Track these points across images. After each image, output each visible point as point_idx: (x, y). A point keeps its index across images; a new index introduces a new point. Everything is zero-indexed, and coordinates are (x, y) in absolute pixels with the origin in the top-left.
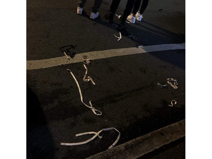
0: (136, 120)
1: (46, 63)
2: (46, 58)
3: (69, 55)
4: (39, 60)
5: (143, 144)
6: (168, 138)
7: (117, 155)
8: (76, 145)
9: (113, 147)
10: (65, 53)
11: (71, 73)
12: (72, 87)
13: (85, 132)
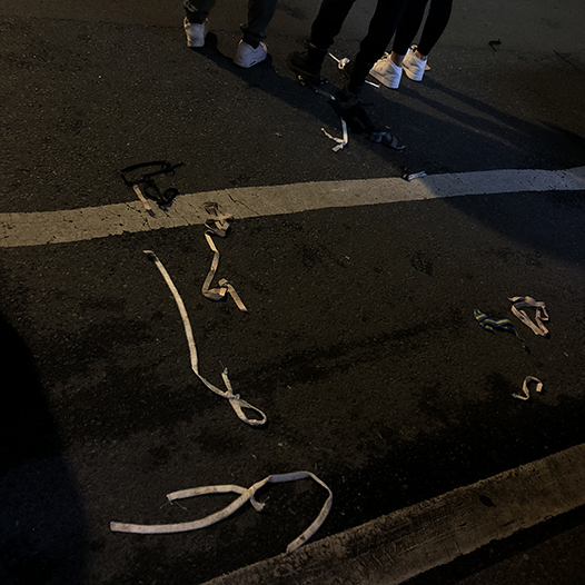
0: (390, 447)
1: (68, 224)
2: (66, 205)
3: (154, 199)
4: (39, 214)
5: (413, 534)
6: (507, 516)
7: (316, 573)
8: (169, 531)
9: (305, 544)
10: (138, 191)
11: (159, 264)
12: (159, 315)
13: (202, 485)
